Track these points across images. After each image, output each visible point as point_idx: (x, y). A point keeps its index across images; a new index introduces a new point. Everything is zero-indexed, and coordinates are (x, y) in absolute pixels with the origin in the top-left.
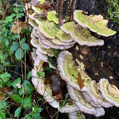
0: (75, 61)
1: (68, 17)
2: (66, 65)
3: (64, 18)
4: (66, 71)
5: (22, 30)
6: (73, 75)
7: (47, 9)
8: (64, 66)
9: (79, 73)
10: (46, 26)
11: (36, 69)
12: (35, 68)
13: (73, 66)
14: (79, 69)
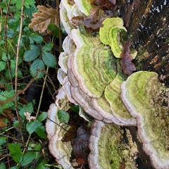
0: (125, 131)
1: (146, 54)
2: (105, 138)
3: (136, 48)
4: (103, 150)
5: (49, 27)
6: (112, 162)
7: (105, 9)
8: (101, 139)
9: (124, 159)
10: (91, 55)
11: (58, 104)
12: (56, 102)
13: (116, 142)
14: (126, 152)
